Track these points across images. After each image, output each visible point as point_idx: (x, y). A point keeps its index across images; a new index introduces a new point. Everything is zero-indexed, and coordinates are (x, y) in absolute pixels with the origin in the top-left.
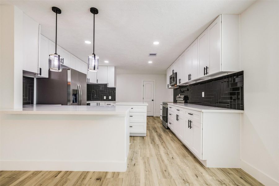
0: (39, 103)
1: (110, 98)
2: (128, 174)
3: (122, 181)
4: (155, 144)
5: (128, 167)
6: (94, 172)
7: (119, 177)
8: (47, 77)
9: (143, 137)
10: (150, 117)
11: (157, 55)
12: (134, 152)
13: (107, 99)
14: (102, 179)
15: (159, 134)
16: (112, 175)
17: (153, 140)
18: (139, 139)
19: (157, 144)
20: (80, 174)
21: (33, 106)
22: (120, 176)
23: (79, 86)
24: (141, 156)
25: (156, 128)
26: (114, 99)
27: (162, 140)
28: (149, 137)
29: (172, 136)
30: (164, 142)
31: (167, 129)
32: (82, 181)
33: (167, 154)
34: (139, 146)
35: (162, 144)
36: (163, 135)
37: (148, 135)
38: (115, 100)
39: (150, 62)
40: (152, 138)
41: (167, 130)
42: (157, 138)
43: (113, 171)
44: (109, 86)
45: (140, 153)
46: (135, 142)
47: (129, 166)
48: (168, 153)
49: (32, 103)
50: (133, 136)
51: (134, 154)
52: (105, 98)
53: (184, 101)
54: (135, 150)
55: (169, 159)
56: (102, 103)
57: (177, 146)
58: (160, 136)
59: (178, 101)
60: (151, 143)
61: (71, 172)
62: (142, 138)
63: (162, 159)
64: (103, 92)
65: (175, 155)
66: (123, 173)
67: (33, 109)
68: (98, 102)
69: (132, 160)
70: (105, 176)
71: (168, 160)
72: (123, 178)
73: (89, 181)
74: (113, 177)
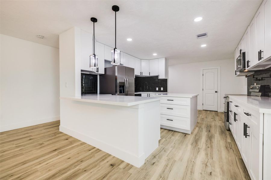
0: (101, 93)
1: (162, 89)
2: (139, 172)
3: (129, 177)
4: (196, 146)
5: (145, 163)
6: (114, 157)
7: (128, 171)
8: (104, 73)
9: (185, 134)
10: (212, 112)
11: (208, 34)
12: (163, 149)
13: (160, 91)
14: (114, 167)
15: (210, 135)
16: (125, 167)
17: (196, 141)
18: (179, 136)
19: (199, 147)
20: (104, 155)
21: (97, 95)
22: (131, 171)
23: (125, 79)
24: (167, 157)
25: (211, 127)
26: (165, 90)
27: (211, 143)
28: (193, 136)
29: (230, 141)
30: (212, 147)
31: (228, 130)
32: (101, 161)
33: (204, 165)
34: (174, 143)
35: (206, 150)
36: (216, 138)
37: (194, 133)
38: (167, 91)
39: (204, 46)
40: (197, 137)
41: (227, 133)
42: (204, 139)
43: (129, 163)
44: (160, 78)
45: (169, 152)
46: (173, 137)
47: (147, 163)
48: (208, 164)
49: (96, 93)
50: (175, 131)
51: (162, 152)
52: (157, 89)
53: (260, 94)
54: (166, 147)
55: (203, 173)
56: (152, 94)
57: (230, 158)
58: (210, 138)
59: (252, 94)
60: (192, 144)
61: (100, 150)
62: (184, 136)
63: (192, 169)
64: (155, 83)
65: (218, 170)
66: (136, 168)
67: (97, 97)
68: (149, 93)
69: (155, 157)
70: (119, 165)
71: (201, 174)
72: (131, 174)
73: (105, 163)
74: (124, 169)
